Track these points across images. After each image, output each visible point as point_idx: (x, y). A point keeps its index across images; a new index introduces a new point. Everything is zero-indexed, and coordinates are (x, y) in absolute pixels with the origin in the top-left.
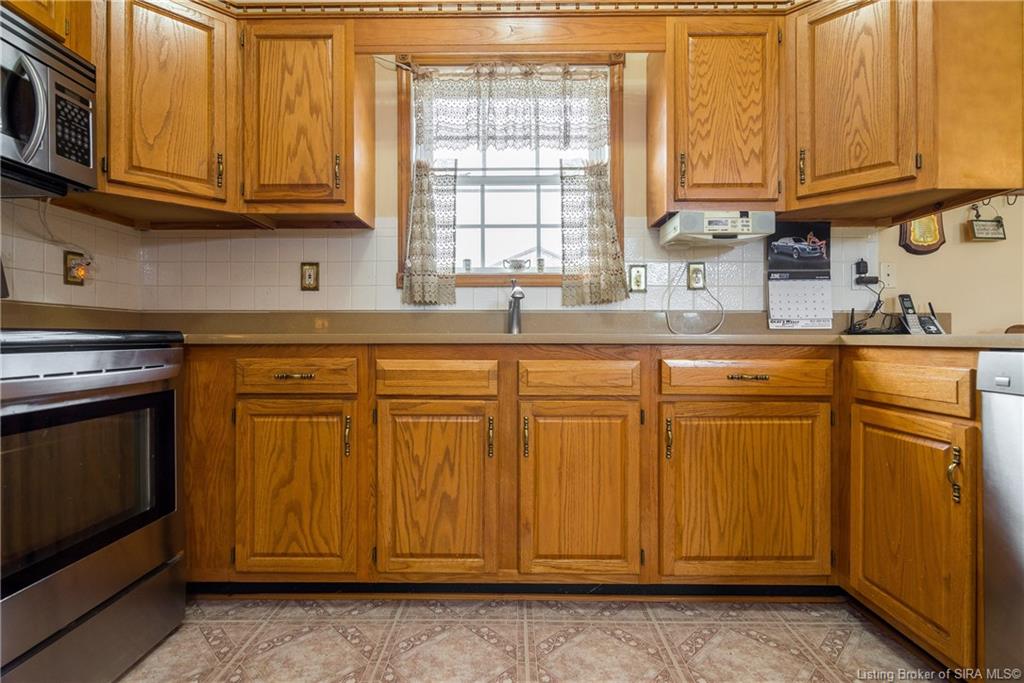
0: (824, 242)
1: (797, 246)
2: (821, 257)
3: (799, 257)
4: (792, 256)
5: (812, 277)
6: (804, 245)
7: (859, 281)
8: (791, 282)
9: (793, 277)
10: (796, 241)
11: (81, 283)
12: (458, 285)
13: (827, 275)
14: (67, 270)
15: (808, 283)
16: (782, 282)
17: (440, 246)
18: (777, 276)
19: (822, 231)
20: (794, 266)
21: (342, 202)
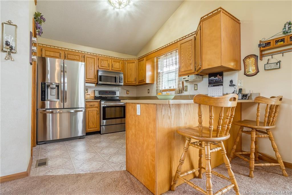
0: (221, 77)
1: (215, 78)
2: (221, 80)
3: (215, 81)
4: (214, 81)
5: (218, 85)
6: (216, 78)
7: (230, 85)
8: (214, 87)
9: (214, 86)
10: (214, 77)
11: (128, 94)
12: (163, 91)
13: (222, 85)
14: (127, 93)
15: (217, 87)
16: (211, 87)
17: (161, 86)
18: (210, 86)
19: (221, 74)
20: (214, 83)
21: (145, 82)
